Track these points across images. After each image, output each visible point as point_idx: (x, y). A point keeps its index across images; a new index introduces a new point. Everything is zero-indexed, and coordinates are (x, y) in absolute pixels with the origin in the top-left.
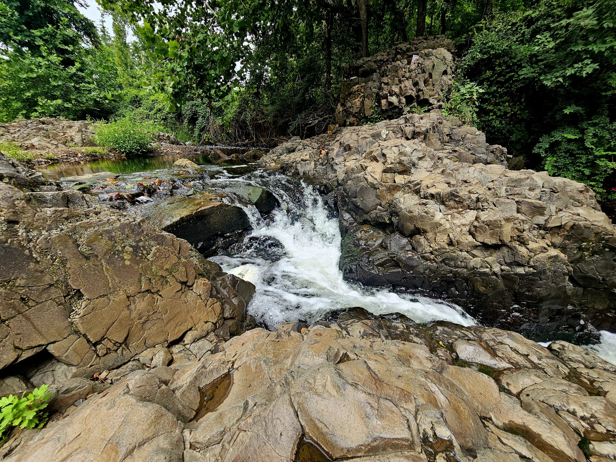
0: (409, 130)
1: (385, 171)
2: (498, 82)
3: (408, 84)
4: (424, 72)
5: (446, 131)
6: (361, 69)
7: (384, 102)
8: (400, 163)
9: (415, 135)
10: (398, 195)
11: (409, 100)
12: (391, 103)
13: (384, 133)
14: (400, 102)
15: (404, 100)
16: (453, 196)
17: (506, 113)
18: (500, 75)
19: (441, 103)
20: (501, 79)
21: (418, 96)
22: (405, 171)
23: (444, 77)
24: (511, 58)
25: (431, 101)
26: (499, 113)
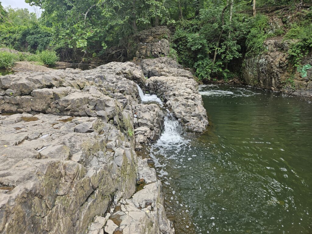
0: (161, 61)
1: (159, 69)
2: (184, 45)
3: (159, 49)
4: (162, 46)
5: (169, 61)
7: (153, 53)
8: (161, 67)
9: (162, 62)
10: (162, 72)
11: (160, 53)
12: (155, 54)
13: (156, 62)
14: (157, 53)
15: (158, 53)
16: (169, 72)
17: (187, 55)
18: (184, 43)
19: (167, 54)
20: (184, 44)
21: (162, 52)
22: (162, 69)
23: (167, 48)
24: (186, 38)
25: (165, 53)
26: (185, 55)
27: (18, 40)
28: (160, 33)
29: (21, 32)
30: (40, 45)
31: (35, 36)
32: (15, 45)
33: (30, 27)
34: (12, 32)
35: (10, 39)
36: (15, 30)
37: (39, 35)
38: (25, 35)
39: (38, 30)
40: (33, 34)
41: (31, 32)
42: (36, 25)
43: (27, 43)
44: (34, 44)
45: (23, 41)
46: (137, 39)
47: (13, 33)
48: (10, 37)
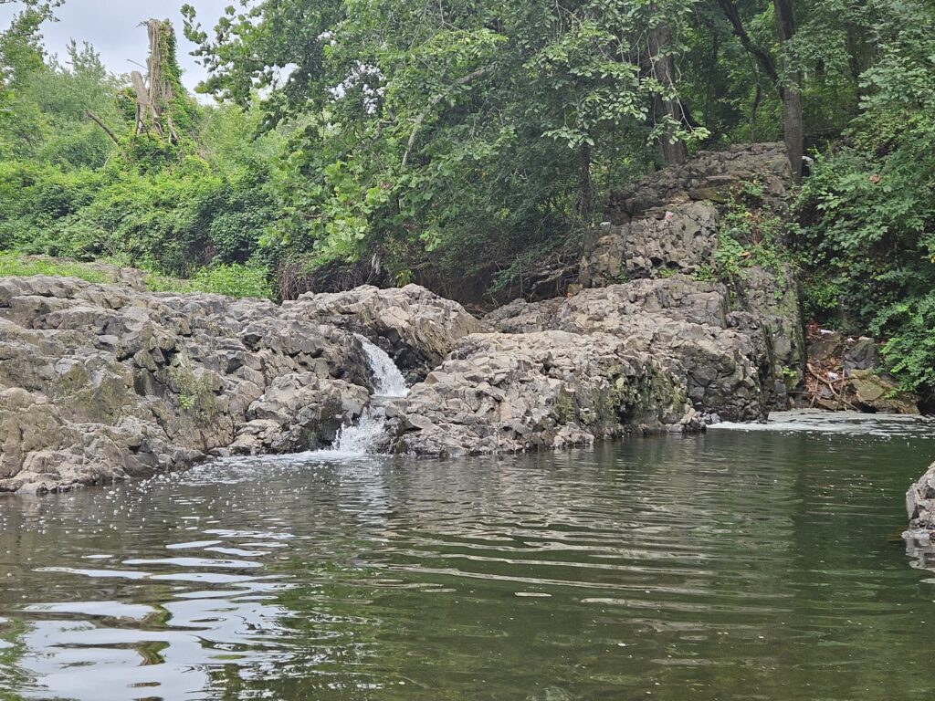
3: (654, 245)
6: (630, 200)
7: (629, 262)
11: (656, 262)
12: (636, 264)
14: (646, 263)
19: (694, 266)
21: (665, 259)
25: (681, 264)
27: (180, 236)
28: (729, 177)
29: (195, 201)
30: (258, 251)
31: (245, 215)
32: (167, 257)
33: (232, 179)
34: (164, 204)
35: (152, 233)
36: (177, 193)
37: (262, 212)
38: (207, 213)
39: (261, 193)
40: (238, 207)
41: (232, 200)
42: (258, 168)
43: (212, 244)
44: (237, 248)
45: (199, 236)
46: (614, 207)
47: (169, 205)
48: (155, 223)
